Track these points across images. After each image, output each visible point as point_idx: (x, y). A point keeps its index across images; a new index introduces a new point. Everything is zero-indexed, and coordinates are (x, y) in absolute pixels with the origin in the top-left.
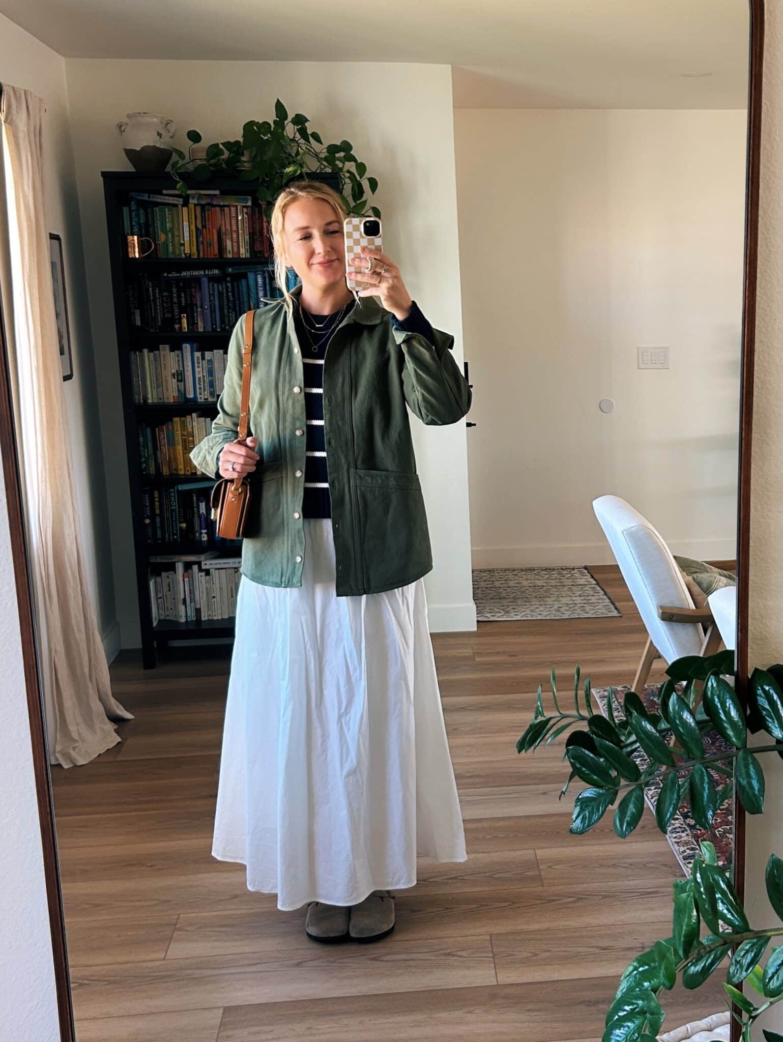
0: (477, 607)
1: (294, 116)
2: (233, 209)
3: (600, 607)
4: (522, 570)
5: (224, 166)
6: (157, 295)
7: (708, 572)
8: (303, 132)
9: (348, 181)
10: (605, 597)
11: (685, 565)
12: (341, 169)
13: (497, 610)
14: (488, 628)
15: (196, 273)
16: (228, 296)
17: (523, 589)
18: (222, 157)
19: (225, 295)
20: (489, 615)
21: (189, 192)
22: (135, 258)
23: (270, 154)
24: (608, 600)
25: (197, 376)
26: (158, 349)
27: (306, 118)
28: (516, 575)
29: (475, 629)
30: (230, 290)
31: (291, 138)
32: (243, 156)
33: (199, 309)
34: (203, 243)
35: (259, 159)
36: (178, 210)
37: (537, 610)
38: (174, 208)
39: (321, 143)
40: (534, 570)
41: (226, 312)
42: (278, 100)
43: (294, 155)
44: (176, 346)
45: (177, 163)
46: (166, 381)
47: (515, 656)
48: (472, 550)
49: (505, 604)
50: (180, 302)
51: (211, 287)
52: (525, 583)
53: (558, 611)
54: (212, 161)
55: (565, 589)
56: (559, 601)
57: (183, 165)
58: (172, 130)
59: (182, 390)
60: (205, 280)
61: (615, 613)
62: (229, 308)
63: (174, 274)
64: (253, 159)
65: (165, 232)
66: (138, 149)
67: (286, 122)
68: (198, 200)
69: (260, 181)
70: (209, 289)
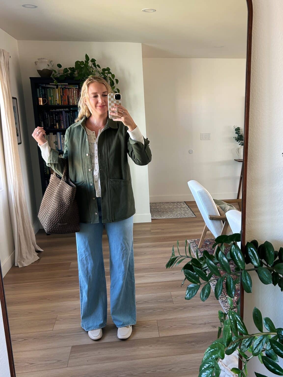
0: (151, 215)
1: (91, 59)
2: (72, 89)
3: (189, 214)
4: (165, 203)
5: (69, 75)
6: (49, 117)
7: (224, 204)
8: (94, 64)
9: (109, 80)
10: (191, 211)
11: (217, 202)
12: (107, 76)
13: (157, 216)
14: (155, 221)
15: (61, 110)
16: (71, 117)
17: (166, 209)
18: (68, 72)
19: (70, 117)
20: (155, 217)
21: (58, 84)
22: (41, 105)
23: (84, 71)
24: (192, 212)
25: (62, 143)
26: (49, 134)
27: (95, 60)
28: (163, 204)
29: (151, 222)
30: (72, 115)
31: (91, 66)
32: (75, 72)
33: (62, 121)
34: (63, 100)
35: (80, 73)
36: (55, 90)
37: (170, 215)
38: (54, 89)
39: (100, 68)
40: (169, 203)
41: (71, 122)
42: (86, 54)
43: (91, 72)
44: (55, 133)
45: (54, 74)
46: (52, 144)
47: (163, 230)
48: (150, 197)
49: (160, 214)
50: (56, 119)
51: (66, 114)
52: (166, 207)
53: (177, 215)
54: (65, 74)
55: (179, 209)
56: (177, 212)
57: (56, 75)
58: (52, 64)
59: (57, 147)
60: (64, 112)
61: (194, 216)
62: (71, 121)
63: (54, 110)
64: (78, 73)
65: (51, 97)
66: (42, 70)
67: (89, 61)
68: (61, 86)
69: (81, 80)
70: (65, 115)
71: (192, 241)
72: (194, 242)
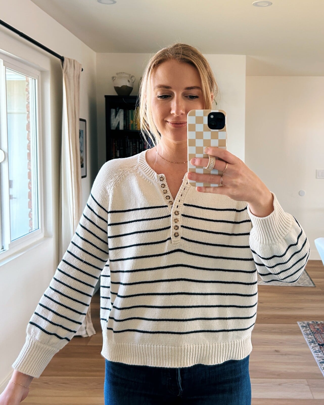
58: (134, 80)
66: (120, 86)
71: (304, 325)
72: (308, 327)
